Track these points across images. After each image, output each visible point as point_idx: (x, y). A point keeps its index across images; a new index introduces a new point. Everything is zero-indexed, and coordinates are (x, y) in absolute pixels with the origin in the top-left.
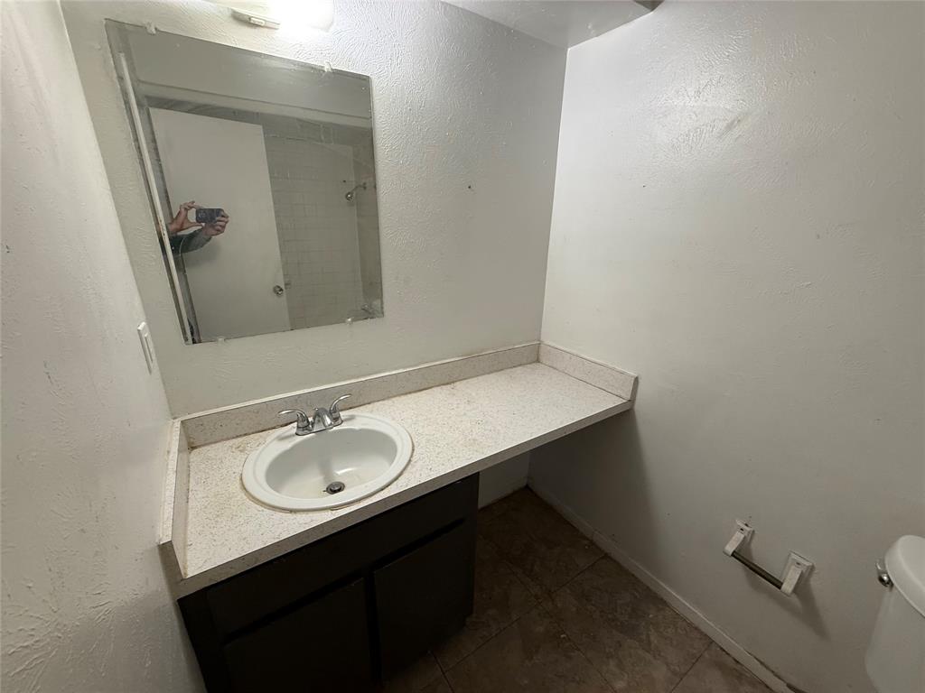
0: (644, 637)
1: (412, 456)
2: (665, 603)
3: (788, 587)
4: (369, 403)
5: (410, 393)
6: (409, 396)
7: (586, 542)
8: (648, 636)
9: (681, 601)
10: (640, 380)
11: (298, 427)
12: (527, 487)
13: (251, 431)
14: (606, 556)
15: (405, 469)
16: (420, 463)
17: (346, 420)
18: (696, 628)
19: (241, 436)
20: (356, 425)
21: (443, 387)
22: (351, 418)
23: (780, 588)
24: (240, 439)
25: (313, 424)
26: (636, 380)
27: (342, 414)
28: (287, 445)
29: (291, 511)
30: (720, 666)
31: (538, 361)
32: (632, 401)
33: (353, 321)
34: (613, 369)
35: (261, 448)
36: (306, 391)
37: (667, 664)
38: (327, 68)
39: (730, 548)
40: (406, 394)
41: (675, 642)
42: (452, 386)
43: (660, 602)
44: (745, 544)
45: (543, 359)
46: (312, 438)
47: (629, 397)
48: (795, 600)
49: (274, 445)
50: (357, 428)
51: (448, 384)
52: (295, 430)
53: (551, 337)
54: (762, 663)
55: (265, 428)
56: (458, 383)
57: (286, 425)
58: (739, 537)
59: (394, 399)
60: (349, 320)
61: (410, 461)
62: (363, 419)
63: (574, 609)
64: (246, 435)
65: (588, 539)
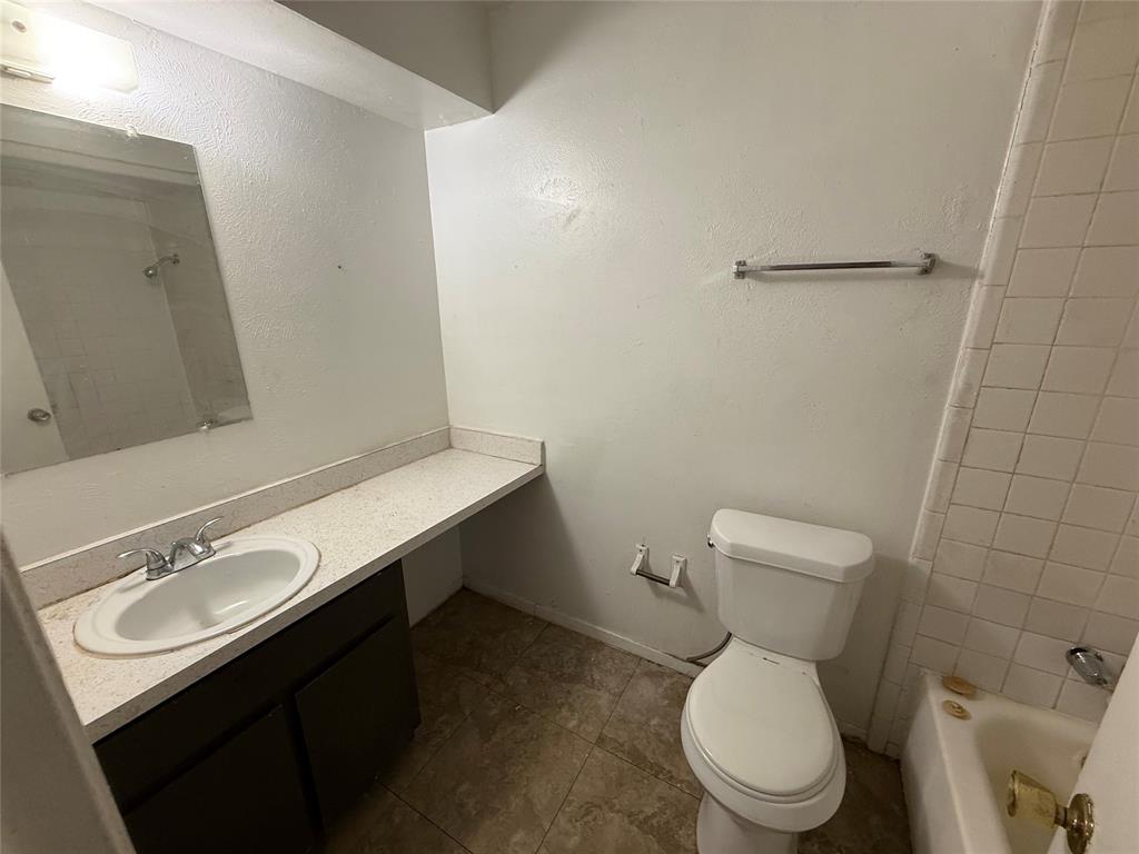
0: (589, 678)
1: (319, 561)
2: (602, 643)
3: (673, 582)
4: (249, 526)
5: (302, 505)
6: (302, 508)
7: (531, 619)
8: (592, 676)
9: (613, 635)
10: (546, 445)
11: (149, 571)
12: (464, 588)
13: (68, 594)
14: (550, 624)
15: (314, 574)
16: (331, 565)
17: (220, 550)
18: (629, 654)
19: (51, 604)
20: (237, 551)
21: (344, 491)
22: (228, 545)
23: (668, 584)
24: (52, 608)
25: (172, 562)
26: (543, 444)
27: (213, 544)
28: (138, 594)
29: (172, 650)
30: (649, 674)
31: (450, 446)
32: (543, 465)
33: (209, 428)
34: (522, 439)
35: (94, 607)
36: (151, 526)
37: (609, 691)
38: (130, 133)
39: (634, 569)
40: (297, 507)
41: (613, 671)
42: (355, 487)
43: (597, 644)
44: (645, 562)
45: (454, 445)
46: (174, 579)
47: (540, 463)
48: (681, 592)
49: (114, 600)
50: (237, 554)
51: (348, 487)
52: (145, 576)
53: (457, 420)
54: (674, 657)
55: (90, 586)
56: (362, 484)
57: (126, 575)
58: (640, 556)
59: (282, 515)
60: (205, 427)
61: (319, 566)
62: (244, 543)
63: (525, 681)
64: (59, 601)
65: (530, 616)
